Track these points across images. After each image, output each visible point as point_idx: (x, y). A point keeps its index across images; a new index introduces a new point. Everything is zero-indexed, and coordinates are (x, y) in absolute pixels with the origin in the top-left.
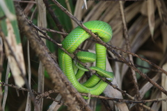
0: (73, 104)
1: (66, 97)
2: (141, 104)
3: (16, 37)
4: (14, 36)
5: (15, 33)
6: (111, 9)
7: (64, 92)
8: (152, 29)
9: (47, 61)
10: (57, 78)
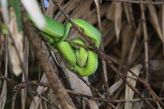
0: (64, 98)
1: (57, 91)
2: (110, 104)
3: (18, 26)
4: (16, 24)
5: (17, 21)
6: (79, 9)
7: (56, 85)
8: (118, 33)
9: (42, 53)
10: (50, 71)
